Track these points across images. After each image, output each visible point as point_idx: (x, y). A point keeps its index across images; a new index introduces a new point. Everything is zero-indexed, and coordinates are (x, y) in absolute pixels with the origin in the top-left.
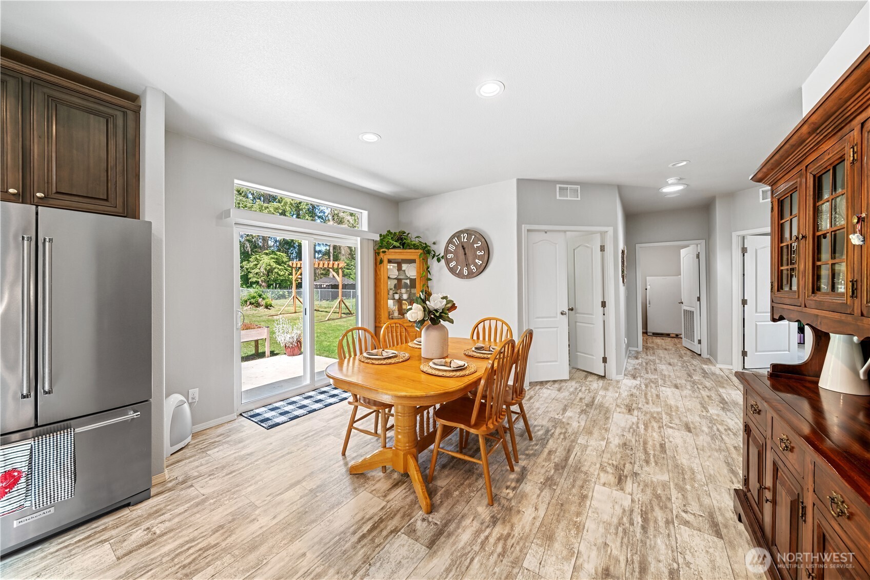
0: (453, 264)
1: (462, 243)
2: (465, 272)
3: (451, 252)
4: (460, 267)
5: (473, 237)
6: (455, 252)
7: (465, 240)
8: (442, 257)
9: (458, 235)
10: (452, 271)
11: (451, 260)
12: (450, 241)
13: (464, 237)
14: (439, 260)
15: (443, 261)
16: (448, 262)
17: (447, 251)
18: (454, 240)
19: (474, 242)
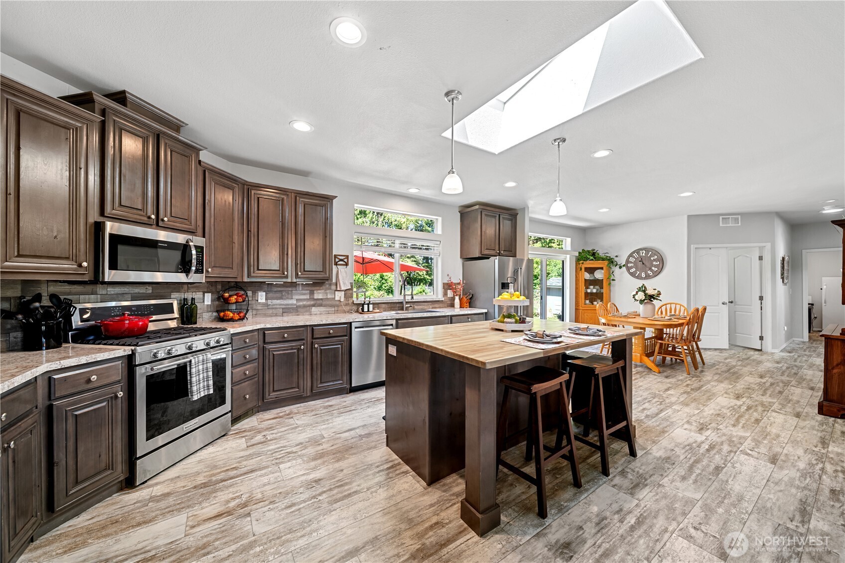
0: (633, 270)
1: (641, 256)
2: (643, 275)
3: (631, 263)
4: (638, 272)
5: (650, 253)
6: (635, 263)
7: (643, 255)
8: (624, 266)
9: (637, 251)
10: (632, 274)
11: (631, 268)
12: (631, 255)
13: (643, 253)
14: (620, 267)
15: (624, 269)
16: (628, 269)
17: (628, 261)
18: (634, 255)
19: (651, 256)
